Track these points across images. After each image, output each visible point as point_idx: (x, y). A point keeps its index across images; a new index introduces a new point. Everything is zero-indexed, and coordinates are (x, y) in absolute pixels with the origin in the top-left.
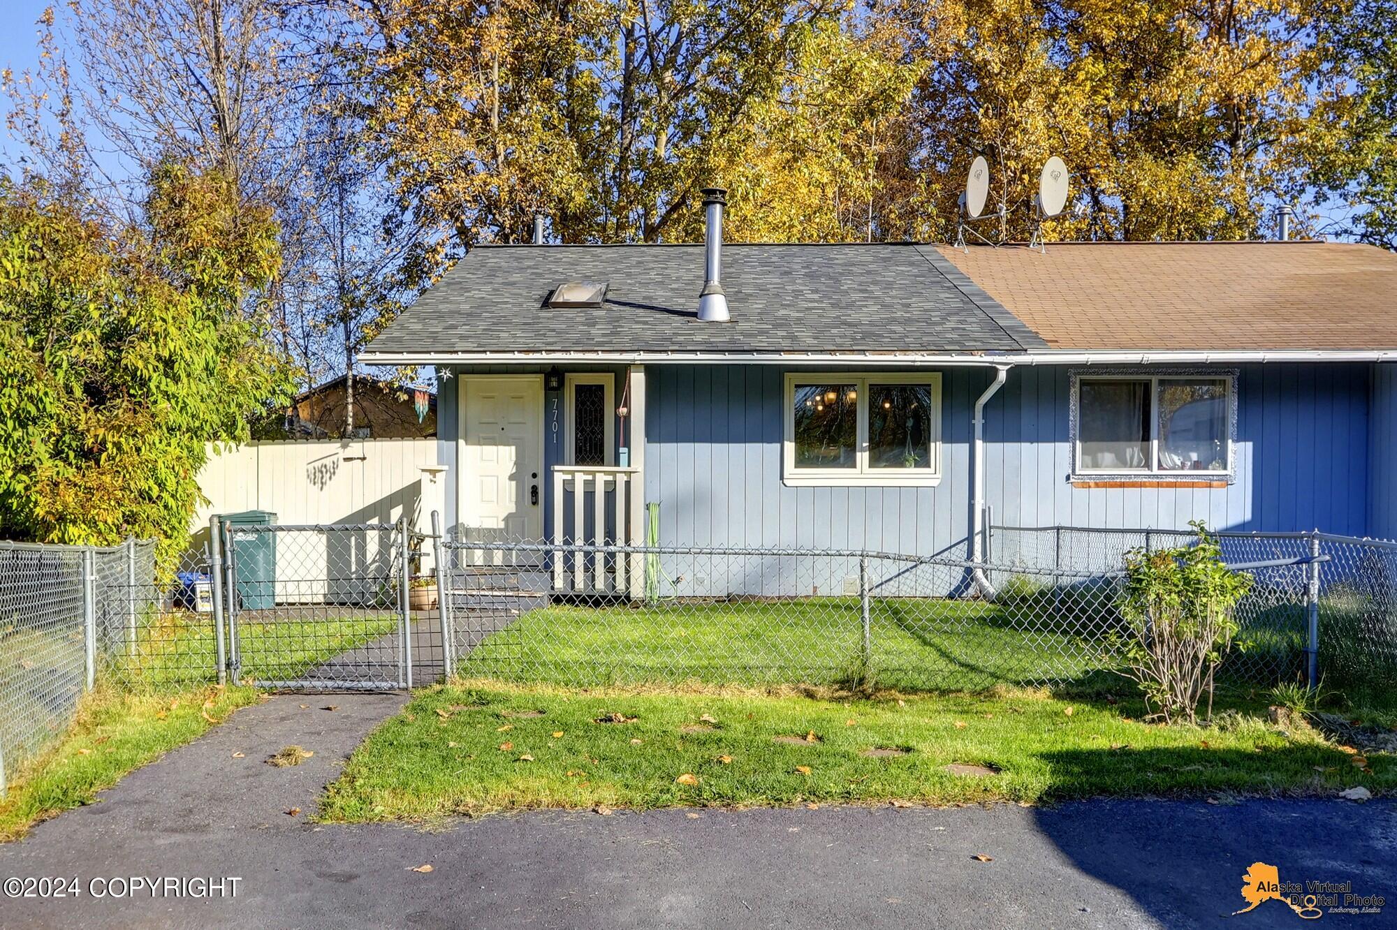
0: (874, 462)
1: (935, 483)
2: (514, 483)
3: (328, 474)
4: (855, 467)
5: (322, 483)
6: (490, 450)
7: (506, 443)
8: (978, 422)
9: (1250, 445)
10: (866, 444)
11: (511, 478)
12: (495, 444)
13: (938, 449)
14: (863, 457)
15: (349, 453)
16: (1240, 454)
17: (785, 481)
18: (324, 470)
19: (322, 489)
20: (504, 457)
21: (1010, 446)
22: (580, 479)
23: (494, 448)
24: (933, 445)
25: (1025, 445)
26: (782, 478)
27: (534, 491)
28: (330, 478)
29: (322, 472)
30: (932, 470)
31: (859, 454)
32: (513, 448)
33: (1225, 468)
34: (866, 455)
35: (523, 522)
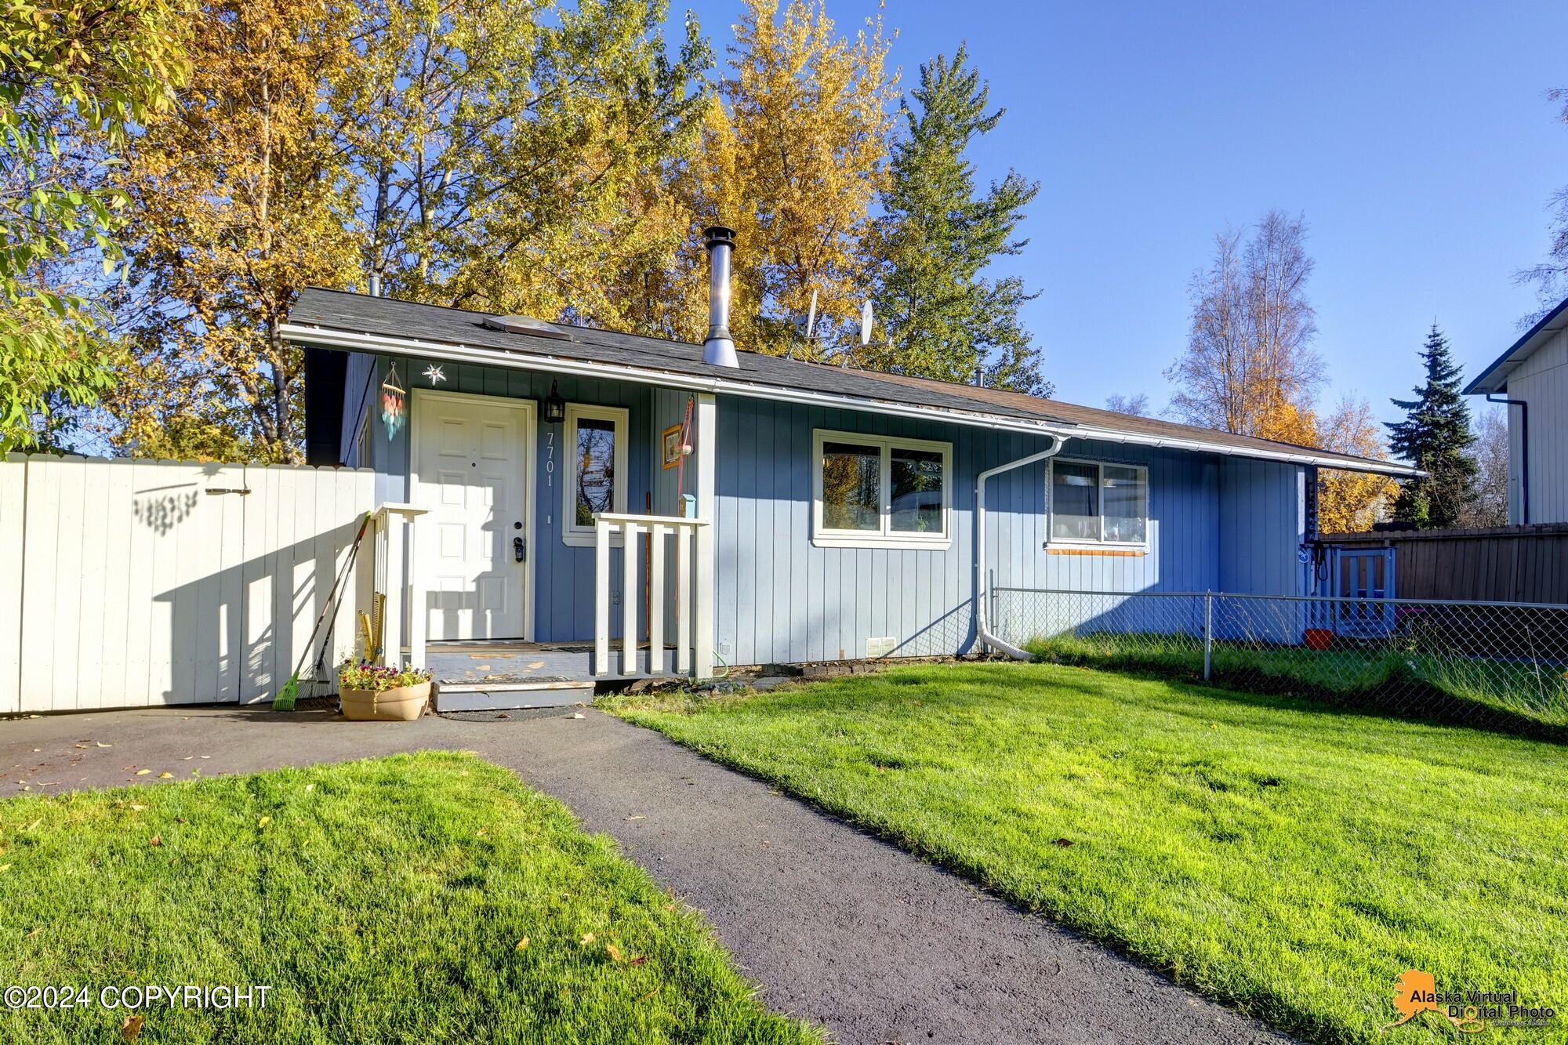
0: (896, 526)
1: (946, 547)
2: (489, 535)
3: (176, 513)
4: (878, 529)
5: (164, 525)
6: (454, 491)
7: (480, 483)
8: (981, 491)
9: (1157, 522)
10: (889, 507)
11: (486, 527)
12: (462, 483)
13: (949, 515)
14: (886, 519)
15: (216, 482)
16: (1152, 527)
17: (814, 541)
18: (168, 506)
19: (164, 533)
20: (478, 501)
21: (1004, 515)
22: (632, 533)
23: (460, 488)
24: (944, 511)
25: (1014, 515)
26: (811, 537)
27: (519, 545)
28: (180, 519)
29: (164, 509)
30: (943, 535)
31: (882, 517)
32: (489, 490)
33: (1144, 540)
34: (889, 517)
35: (502, 585)
